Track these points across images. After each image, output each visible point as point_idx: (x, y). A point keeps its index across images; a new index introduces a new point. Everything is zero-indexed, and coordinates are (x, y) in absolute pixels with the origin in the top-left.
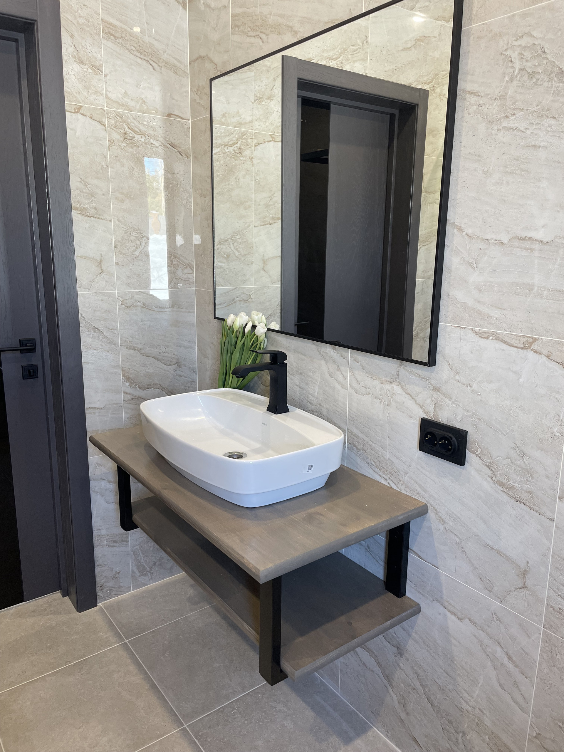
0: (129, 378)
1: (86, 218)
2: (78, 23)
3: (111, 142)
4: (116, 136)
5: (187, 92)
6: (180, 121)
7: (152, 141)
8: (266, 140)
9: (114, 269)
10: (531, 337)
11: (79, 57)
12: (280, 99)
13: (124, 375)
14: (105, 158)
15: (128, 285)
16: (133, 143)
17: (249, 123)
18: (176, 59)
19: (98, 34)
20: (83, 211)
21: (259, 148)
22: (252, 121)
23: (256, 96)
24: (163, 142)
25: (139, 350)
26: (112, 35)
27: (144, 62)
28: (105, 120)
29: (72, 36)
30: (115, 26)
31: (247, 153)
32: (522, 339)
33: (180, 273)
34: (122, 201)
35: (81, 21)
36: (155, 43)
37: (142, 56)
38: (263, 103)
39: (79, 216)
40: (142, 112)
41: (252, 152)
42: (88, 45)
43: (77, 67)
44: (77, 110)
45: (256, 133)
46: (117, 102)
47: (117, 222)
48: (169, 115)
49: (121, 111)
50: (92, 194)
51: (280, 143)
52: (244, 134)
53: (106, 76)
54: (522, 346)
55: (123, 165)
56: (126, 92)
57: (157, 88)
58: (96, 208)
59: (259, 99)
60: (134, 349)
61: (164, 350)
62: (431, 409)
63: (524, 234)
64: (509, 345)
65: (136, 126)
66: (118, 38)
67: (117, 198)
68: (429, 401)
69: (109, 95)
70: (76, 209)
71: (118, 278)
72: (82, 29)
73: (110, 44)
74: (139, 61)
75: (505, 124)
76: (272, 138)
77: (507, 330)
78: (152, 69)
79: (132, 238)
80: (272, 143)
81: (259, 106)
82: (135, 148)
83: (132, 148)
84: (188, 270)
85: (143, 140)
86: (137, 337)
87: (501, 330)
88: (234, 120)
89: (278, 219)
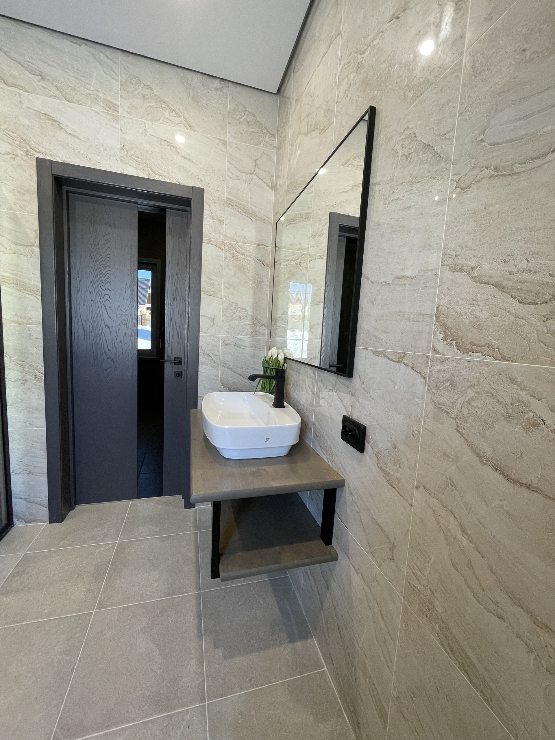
0: (224, 383)
1: (208, 296)
2: (213, 199)
3: (225, 258)
4: (228, 255)
5: (271, 232)
6: (265, 248)
7: (248, 258)
8: (317, 258)
9: (221, 324)
10: (402, 353)
11: (212, 216)
12: (327, 236)
13: (220, 381)
14: (221, 266)
15: (227, 332)
16: (237, 259)
17: (306, 248)
18: (266, 216)
19: (223, 204)
20: (206, 292)
21: (312, 262)
22: (308, 248)
23: (312, 234)
24: (255, 258)
25: (231, 369)
26: (230, 204)
27: (247, 218)
28: (223, 247)
29: (210, 206)
30: (232, 200)
31: (304, 265)
32: (398, 355)
33: (258, 328)
34: (228, 288)
35: (215, 198)
36: (254, 208)
37: (246, 215)
38: (316, 238)
39: (205, 295)
40: (244, 243)
41: (307, 265)
42: (217, 210)
43: (211, 221)
44: (209, 242)
45: (310, 254)
46: (230, 238)
47: (225, 299)
48: (259, 244)
49: (232, 242)
50: (212, 284)
51: (326, 260)
52: (303, 254)
53: (225, 225)
54: (397, 360)
55: (230, 270)
56: (235, 233)
57: (253, 231)
58: (214, 292)
59: (313, 236)
60: (228, 368)
61: (245, 371)
62: (349, 409)
63: (400, 274)
64: (390, 360)
65: (240, 250)
66: (234, 206)
67: (226, 287)
68: (348, 404)
69: (227, 234)
70: (203, 291)
71: (222, 329)
72: (215, 202)
73: (230, 209)
74: (245, 217)
75: (392, 198)
76: (321, 257)
77: (390, 348)
78: (251, 221)
79: (232, 308)
80: (320, 260)
81: (313, 240)
82: (238, 261)
83: (236, 261)
84: (263, 327)
85: (243, 257)
86: (230, 361)
87: (387, 349)
88: (297, 247)
89: (322, 302)
